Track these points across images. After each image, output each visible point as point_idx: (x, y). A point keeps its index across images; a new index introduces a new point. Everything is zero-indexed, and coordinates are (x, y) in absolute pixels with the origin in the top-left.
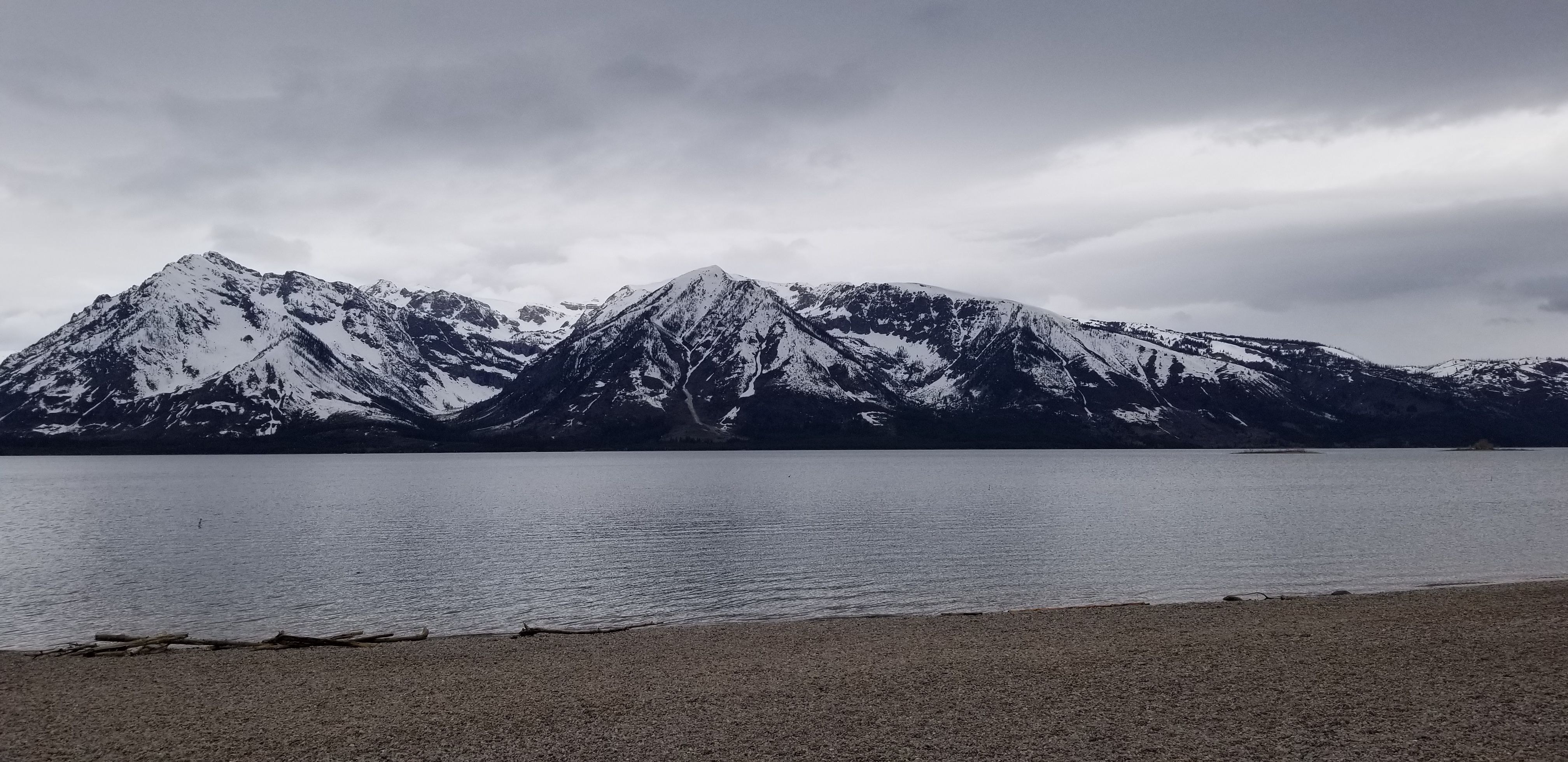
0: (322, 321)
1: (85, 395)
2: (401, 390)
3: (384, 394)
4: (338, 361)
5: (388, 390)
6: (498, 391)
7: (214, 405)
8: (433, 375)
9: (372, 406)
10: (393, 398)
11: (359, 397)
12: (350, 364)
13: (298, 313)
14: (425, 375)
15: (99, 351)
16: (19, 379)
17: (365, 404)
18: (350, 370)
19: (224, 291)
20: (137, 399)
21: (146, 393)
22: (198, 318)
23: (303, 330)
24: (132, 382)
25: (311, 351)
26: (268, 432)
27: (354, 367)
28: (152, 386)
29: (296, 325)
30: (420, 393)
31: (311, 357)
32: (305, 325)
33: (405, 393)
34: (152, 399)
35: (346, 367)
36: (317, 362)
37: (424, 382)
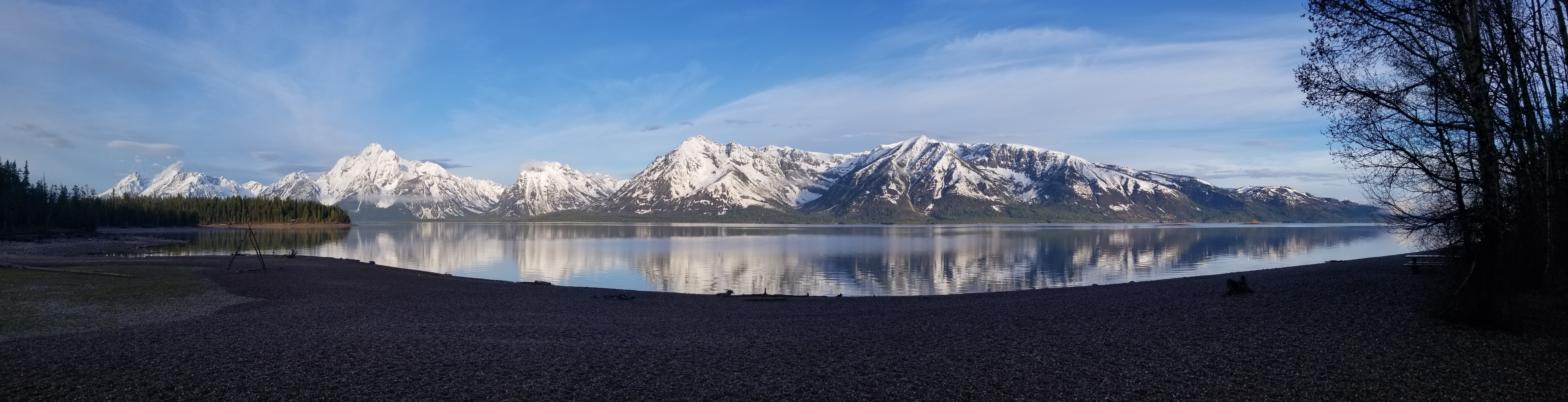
0: (743, 164)
1: (653, 197)
2: (778, 195)
3: (771, 197)
4: (751, 182)
5: (772, 195)
6: (820, 196)
7: (702, 201)
8: (791, 188)
9: (765, 202)
10: (774, 199)
11: (759, 198)
12: (756, 183)
13: (735, 161)
14: (788, 188)
15: (658, 179)
16: (629, 192)
17: (762, 201)
18: (756, 186)
19: (705, 152)
20: (672, 199)
21: (675, 196)
22: (695, 164)
23: (736, 169)
24: (671, 192)
25: (740, 178)
26: (723, 213)
27: (757, 185)
28: (678, 193)
29: (733, 166)
30: (786, 196)
31: (740, 180)
32: (737, 166)
33: (779, 196)
34: (677, 199)
35: (754, 185)
36: (742, 182)
37: (787, 191)
